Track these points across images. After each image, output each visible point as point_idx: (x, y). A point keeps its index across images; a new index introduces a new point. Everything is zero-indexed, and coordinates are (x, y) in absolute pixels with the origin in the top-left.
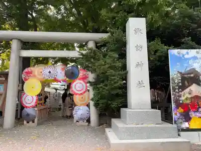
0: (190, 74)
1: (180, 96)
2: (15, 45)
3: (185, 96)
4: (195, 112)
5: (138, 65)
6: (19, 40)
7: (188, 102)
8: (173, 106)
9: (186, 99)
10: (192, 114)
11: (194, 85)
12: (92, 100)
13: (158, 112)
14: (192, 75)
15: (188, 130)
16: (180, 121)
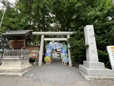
2: (42, 37)
5: (91, 44)
6: (44, 35)
13: (103, 64)
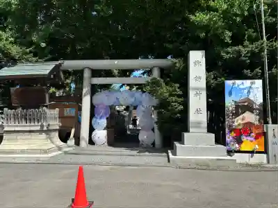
0: (245, 102)
1: (233, 122)
3: (238, 122)
4: (246, 136)
6: (90, 68)
7: (240, 127)
8: (227, 130)
9: (239, 125)
10: (244, 138)
11: (247, 112)
12: (156, 123)
13: (213, 136)
14: (246, 104)
15: (239, 152)
16: (232, 143)
